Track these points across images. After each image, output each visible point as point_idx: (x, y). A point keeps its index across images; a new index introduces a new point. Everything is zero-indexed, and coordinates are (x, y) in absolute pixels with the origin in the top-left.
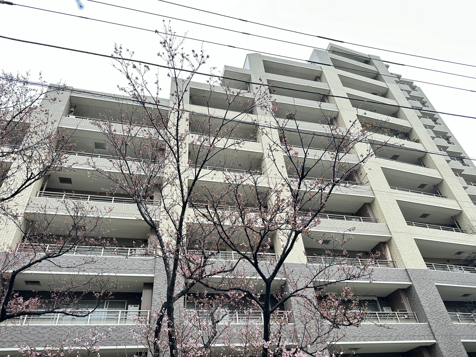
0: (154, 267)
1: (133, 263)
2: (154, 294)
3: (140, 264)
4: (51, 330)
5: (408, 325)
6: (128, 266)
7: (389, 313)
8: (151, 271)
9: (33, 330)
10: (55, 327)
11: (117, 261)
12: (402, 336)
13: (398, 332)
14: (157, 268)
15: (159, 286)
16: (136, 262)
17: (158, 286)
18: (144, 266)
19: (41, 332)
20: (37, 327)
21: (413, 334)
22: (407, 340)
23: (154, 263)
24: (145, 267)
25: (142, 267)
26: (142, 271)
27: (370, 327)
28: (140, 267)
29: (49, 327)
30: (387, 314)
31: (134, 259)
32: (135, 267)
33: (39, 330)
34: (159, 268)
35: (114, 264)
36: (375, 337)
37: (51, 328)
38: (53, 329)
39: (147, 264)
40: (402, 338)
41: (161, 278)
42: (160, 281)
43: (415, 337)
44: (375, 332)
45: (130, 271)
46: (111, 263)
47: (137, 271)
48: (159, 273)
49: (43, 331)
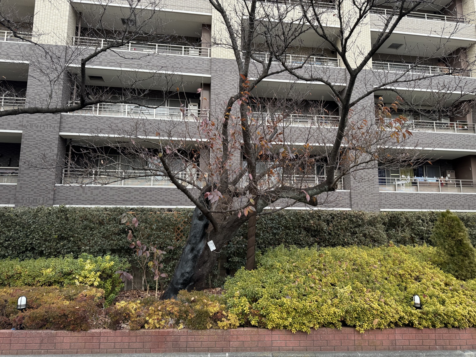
0: (210, 67)
1: (189, 62)
2: (213, 94)
3: (196, 63)
4: (123, 121)
5: (464, 135)
6: (184, 65)
7: (447, 123)
8: (207, 71)
9: (107, 120)
10: (126, 119)
11: (173, 59)
12: (455, 145)
13: (452, 141)
14: (213, 68)
15: (217, 87)
16: (191, 61)
17: (215, 86)
18: (200, 65)
19: (114, 122)
20: (110, 117)
21: (468, 144)
22: (459, 148)
23: (209, 63)
24: (201, 67)
25: (199, 67)
26: (198, 71)
27: (425, 135)
28: (196, 67)
29: (121, 118)
30: (445, 124)
31: (189, 58)
32: (191, 66)
33: (112, 120)
34: (215, 68)
35: (170, 62)
36: (426, 144)
37: (123, 119)
38: (125, 120)
39: (203, 63)
40: (454, 146)
41: (217, 79)
42: (217, 82)
43: (468, 147)
44: (428, 139)
45: (187, 71)
46: (168, 61)
47: (194, 70)
48: (215, 74)
49: (116, 121)
